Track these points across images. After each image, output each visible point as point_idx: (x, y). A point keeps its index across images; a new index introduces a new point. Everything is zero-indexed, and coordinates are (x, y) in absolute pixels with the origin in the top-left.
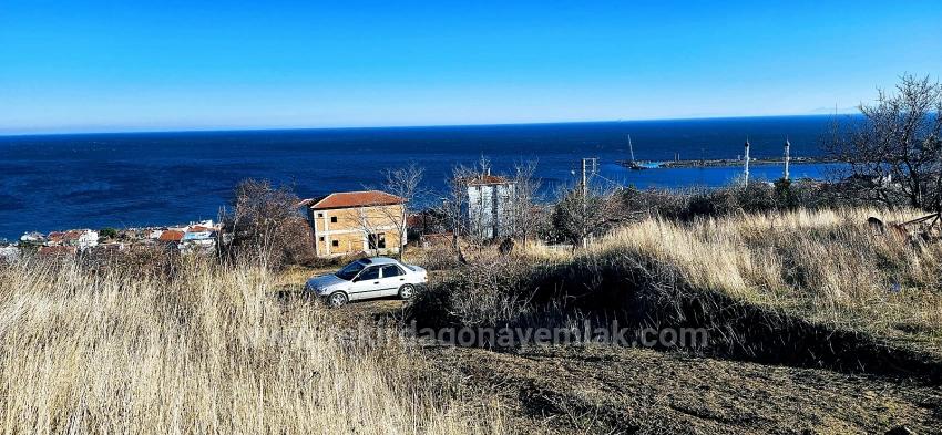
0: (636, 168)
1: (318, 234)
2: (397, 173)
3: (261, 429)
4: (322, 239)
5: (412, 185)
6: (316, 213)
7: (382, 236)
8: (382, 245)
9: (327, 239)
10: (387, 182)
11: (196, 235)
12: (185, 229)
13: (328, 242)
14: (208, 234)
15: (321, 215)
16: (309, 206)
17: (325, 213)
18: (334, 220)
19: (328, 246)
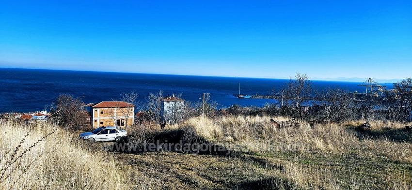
0: (240, 98)
1: (94, 119)
2: (127, 95)
3: (43, 188)
4: (96, 121)
5: (132, 100)
6: (94, 110)
7: (123, 121)
8: (122, 124)
9: (98, 121)
10: (123, 98)
11: (38, 117)
12: (33, 114)
13: (98, 122)
14: (44, 117)
15: (96, 110)
16: (91, 106)
17: (98, 110)
18: (102, 113)
19: (98, 124)
